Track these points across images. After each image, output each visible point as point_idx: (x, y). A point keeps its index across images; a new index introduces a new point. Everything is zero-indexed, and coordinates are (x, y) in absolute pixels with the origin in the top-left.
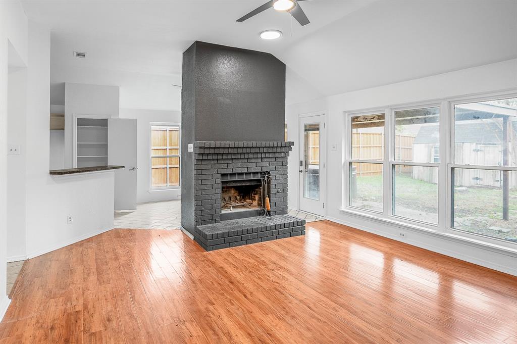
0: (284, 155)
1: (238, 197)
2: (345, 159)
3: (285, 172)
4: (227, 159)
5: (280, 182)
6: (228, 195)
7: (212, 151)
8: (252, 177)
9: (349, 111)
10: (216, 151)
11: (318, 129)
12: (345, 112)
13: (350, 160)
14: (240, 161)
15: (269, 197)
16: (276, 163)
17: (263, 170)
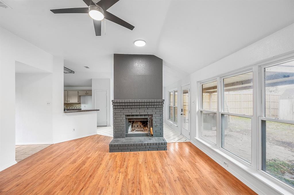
0: (160, 106)
1: (142, 126)
2: (199, 109)
3: (161, 115)
4: (128, 108)
5: (159, 120)
6: (137, 125)
7: (119, 104)
8: (143, 117)
9: (200, 81)
10: (121, 104)
11: (187, 93)
12: (198, 82)
13: (201, 110)
14: (135, 109)
15: (152, 127)
16: (156, 111)
17: (148, 114)
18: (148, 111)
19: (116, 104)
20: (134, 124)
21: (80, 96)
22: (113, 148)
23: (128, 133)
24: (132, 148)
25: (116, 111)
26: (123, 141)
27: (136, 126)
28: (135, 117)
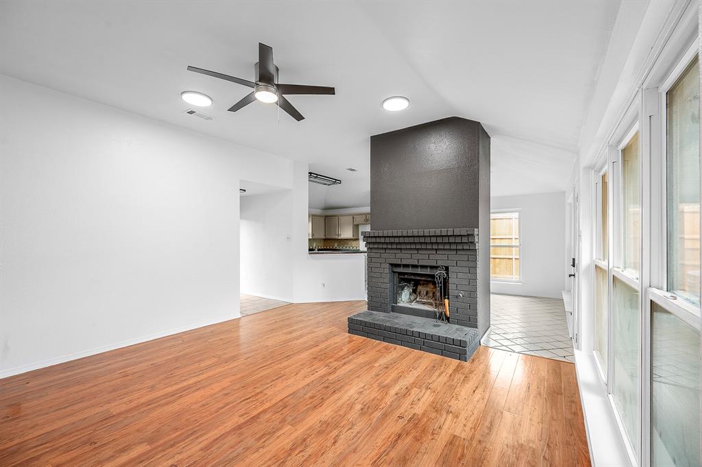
0: (466, 246)
3: (472, 270)
5: (465, 282)
10: (378, 240)
14: (408, 252)
15: (448, 298)
16: (457, 257)
17: (438, 264)
18: (437, 257)
19: (370, 240)
20: (420, 288)
21: (358, 225)
22: (356, 327)
23: (398, 304)
24: (387, 334)
25: (373, 255)
26: (380, 317)
27: (425, 292)
28: (410, 270)
